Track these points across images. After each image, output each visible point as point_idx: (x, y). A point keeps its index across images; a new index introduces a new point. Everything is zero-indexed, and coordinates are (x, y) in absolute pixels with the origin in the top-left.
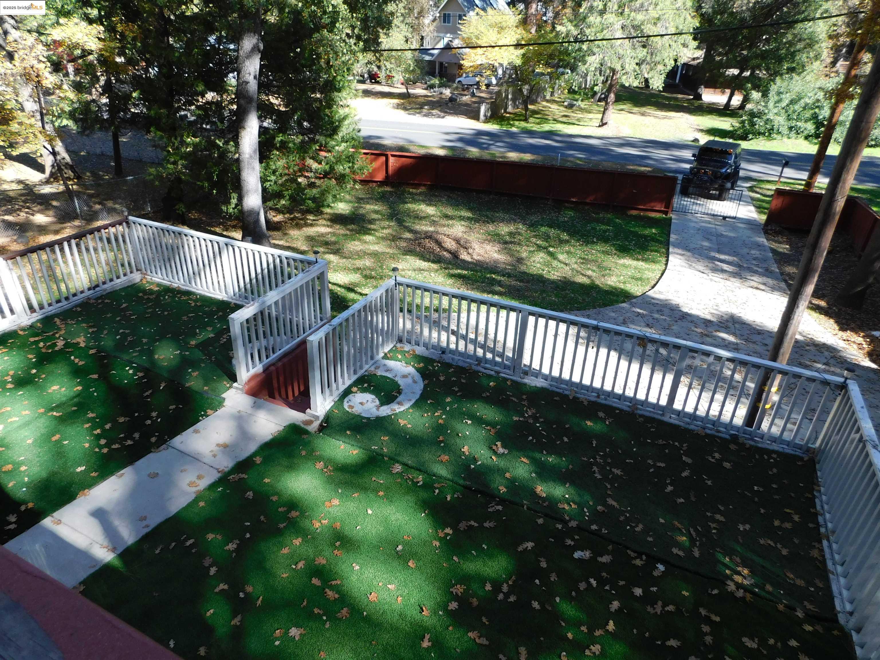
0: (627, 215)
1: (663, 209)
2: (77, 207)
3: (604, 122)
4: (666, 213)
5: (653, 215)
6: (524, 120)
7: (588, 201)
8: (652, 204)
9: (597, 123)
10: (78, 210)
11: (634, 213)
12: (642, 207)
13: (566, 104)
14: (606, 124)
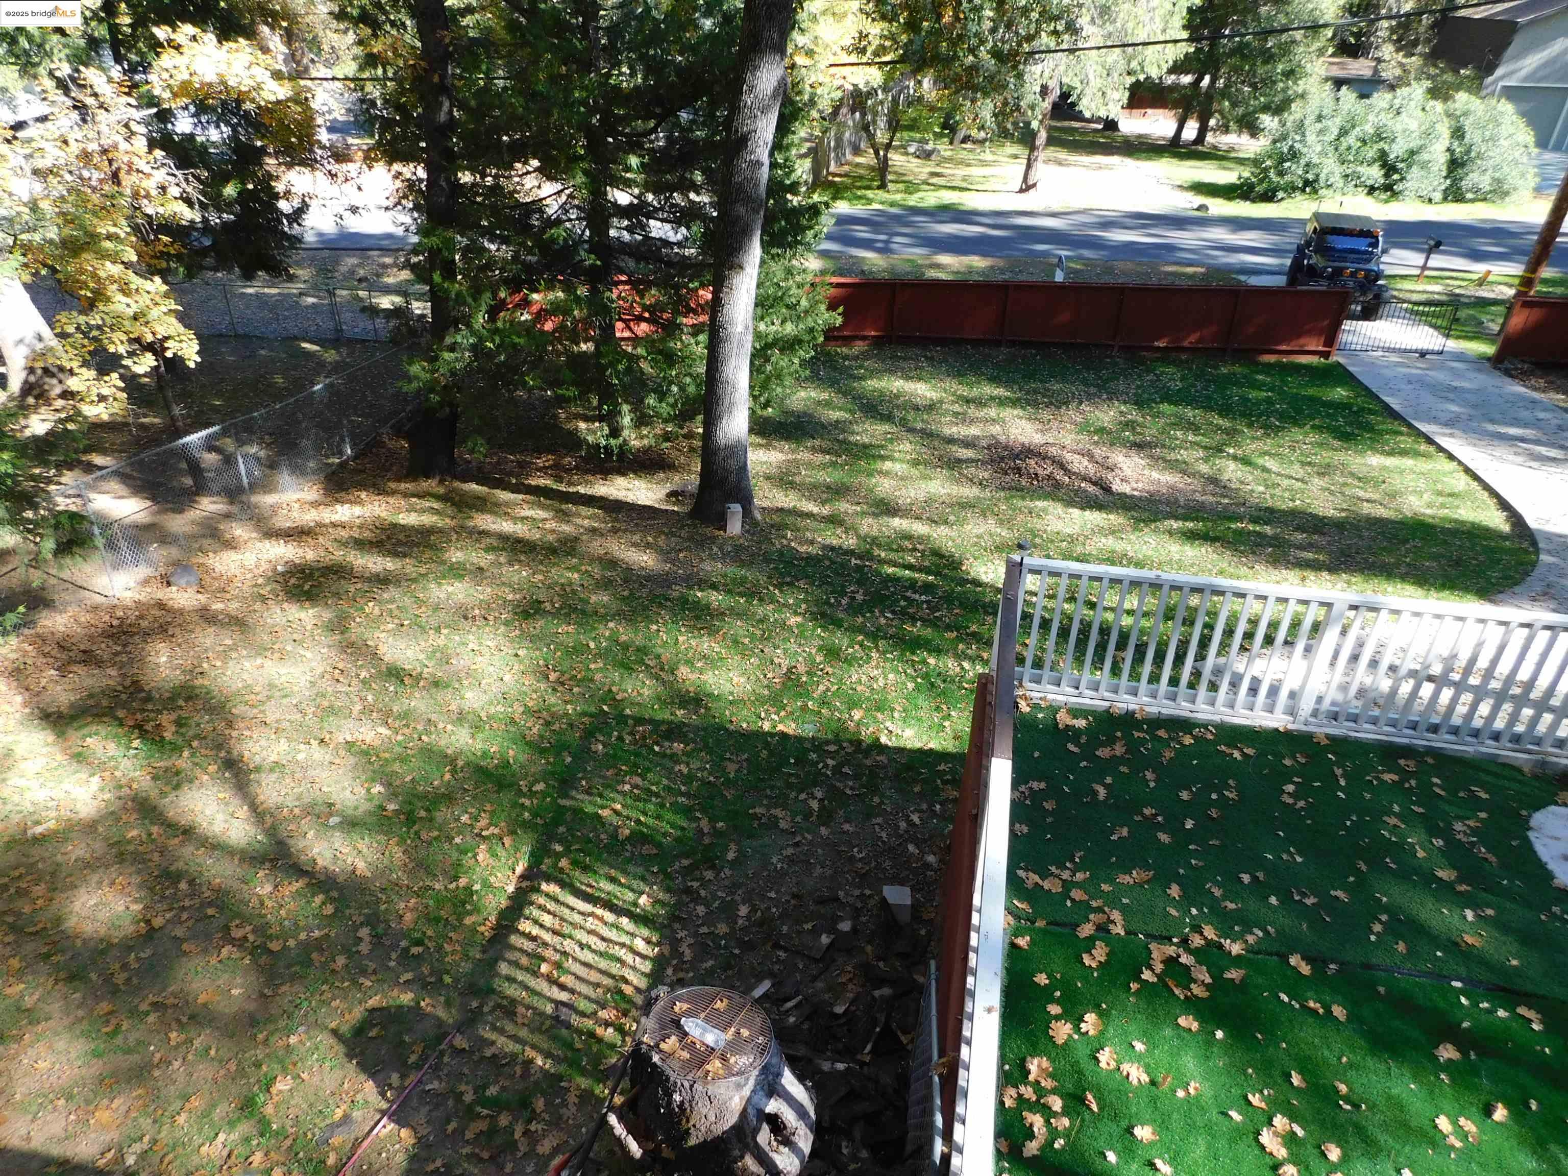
0: (1258, 364)
1: (1321, 348)
2: (243, 472)
3: (1030, 182)
4: (1326, 355)
5: (1304, 360)
6: (879, 188)
7: (1186, 344)
8: (1302, 341)
9: (1017, 184)
10: (245, 481)
11: (1271, 358)
12: (1284, 348)
13: (911, 150)
14: (1034, 185)
